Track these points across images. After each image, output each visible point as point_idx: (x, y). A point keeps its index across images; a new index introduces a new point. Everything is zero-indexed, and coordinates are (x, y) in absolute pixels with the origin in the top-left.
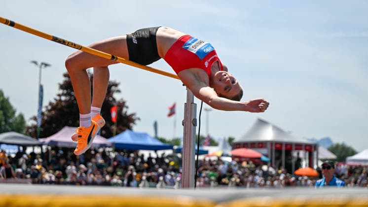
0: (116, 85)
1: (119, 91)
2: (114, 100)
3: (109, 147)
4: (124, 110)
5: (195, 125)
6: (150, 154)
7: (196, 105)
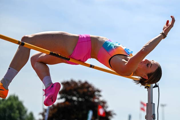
5: (154, 118)
7: (154, 104)
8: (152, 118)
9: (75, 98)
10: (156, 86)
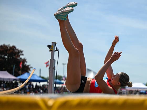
0: (22, 52)
1: (23, 55)
2: (21, 58)
3: (18, 80)
4: (26, 63)
5: (55, 69)
6: (36, 84)
7: (55, 60)
8: (53, 69)
9: (6, 57)
10: (57, 50)
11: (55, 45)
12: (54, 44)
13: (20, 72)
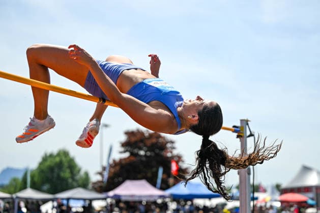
0: (172, 143)
3: (168, 198)
6: (205, 202)
8: (247, 174)
10: (251, 135)
11: (248, 124)
12: (245, 122)
13: (171, 181)
